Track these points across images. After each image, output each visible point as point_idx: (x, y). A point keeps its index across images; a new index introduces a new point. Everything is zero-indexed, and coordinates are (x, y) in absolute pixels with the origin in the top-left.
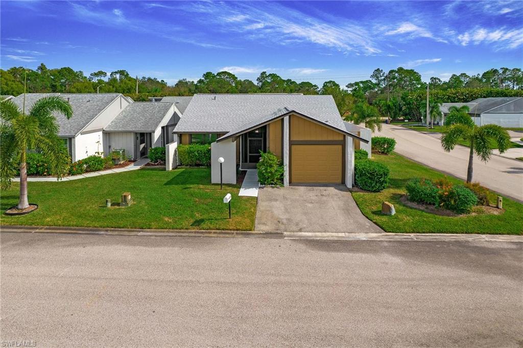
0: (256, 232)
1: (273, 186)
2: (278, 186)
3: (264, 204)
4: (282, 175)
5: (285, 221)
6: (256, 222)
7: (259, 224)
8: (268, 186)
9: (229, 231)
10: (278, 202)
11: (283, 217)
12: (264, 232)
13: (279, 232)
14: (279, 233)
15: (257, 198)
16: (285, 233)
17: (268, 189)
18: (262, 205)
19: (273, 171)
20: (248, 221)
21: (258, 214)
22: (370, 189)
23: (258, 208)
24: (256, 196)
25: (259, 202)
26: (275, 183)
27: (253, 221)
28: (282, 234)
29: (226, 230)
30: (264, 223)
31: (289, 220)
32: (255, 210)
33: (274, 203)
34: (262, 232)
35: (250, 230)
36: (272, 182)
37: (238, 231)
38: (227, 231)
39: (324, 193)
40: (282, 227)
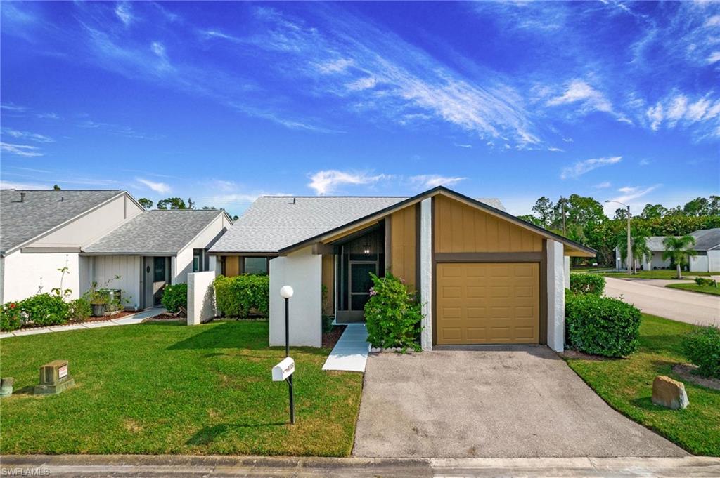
0: (356, 460)
1: (399, 349)
2: (409, 350)
3: (381, 387)
4: (418, 325)
5: (431, 429)
6: (359, 431)
7: (365, 436)
8: (389, 349)
9: (285, 459)
10: (411, 384)
11: (426, 418)
12: (379, 460)
13: (417, 458)
14: (418, 462)
15: (364, 374)
16: (435, 462)
17: (389, 357)
18: (374, 392)
19: (400, 318)
20: (337, 429)
21: (364, 413)
22: (605, 351)
23: (364, 398)
24: (363, 371)
25: (369, 383)
26: (404, 343)
27: (350, 431)
28: (425, 463)
29: (278, 454)
30: (379, 436)
31: (439, 424)
32: (358, 401)
33: (402, 385)
34: (372, 461)
35: (340, 456)
36: (396, 341)
37: (310, 459)
38: (280, 458)
39: (509, 362)
40: (425, 445)
